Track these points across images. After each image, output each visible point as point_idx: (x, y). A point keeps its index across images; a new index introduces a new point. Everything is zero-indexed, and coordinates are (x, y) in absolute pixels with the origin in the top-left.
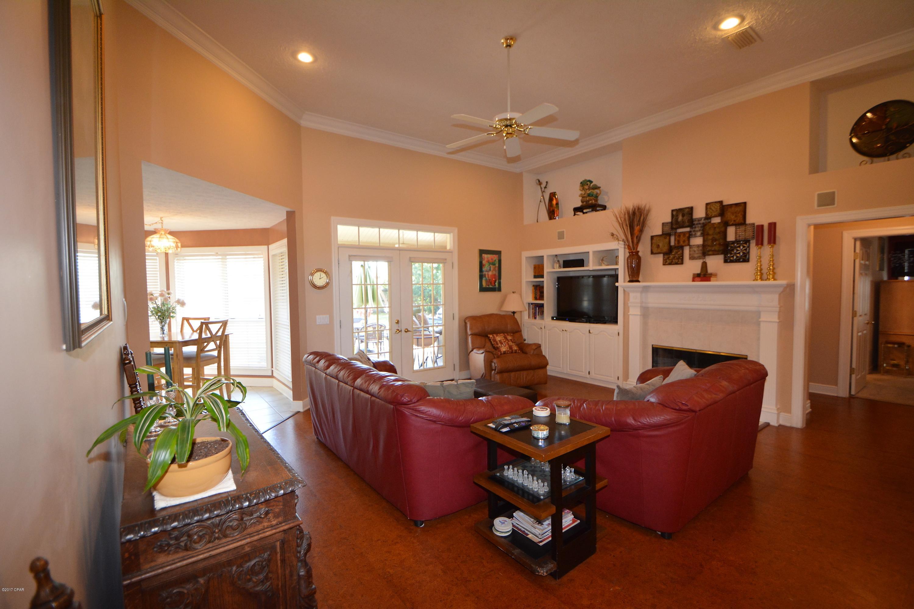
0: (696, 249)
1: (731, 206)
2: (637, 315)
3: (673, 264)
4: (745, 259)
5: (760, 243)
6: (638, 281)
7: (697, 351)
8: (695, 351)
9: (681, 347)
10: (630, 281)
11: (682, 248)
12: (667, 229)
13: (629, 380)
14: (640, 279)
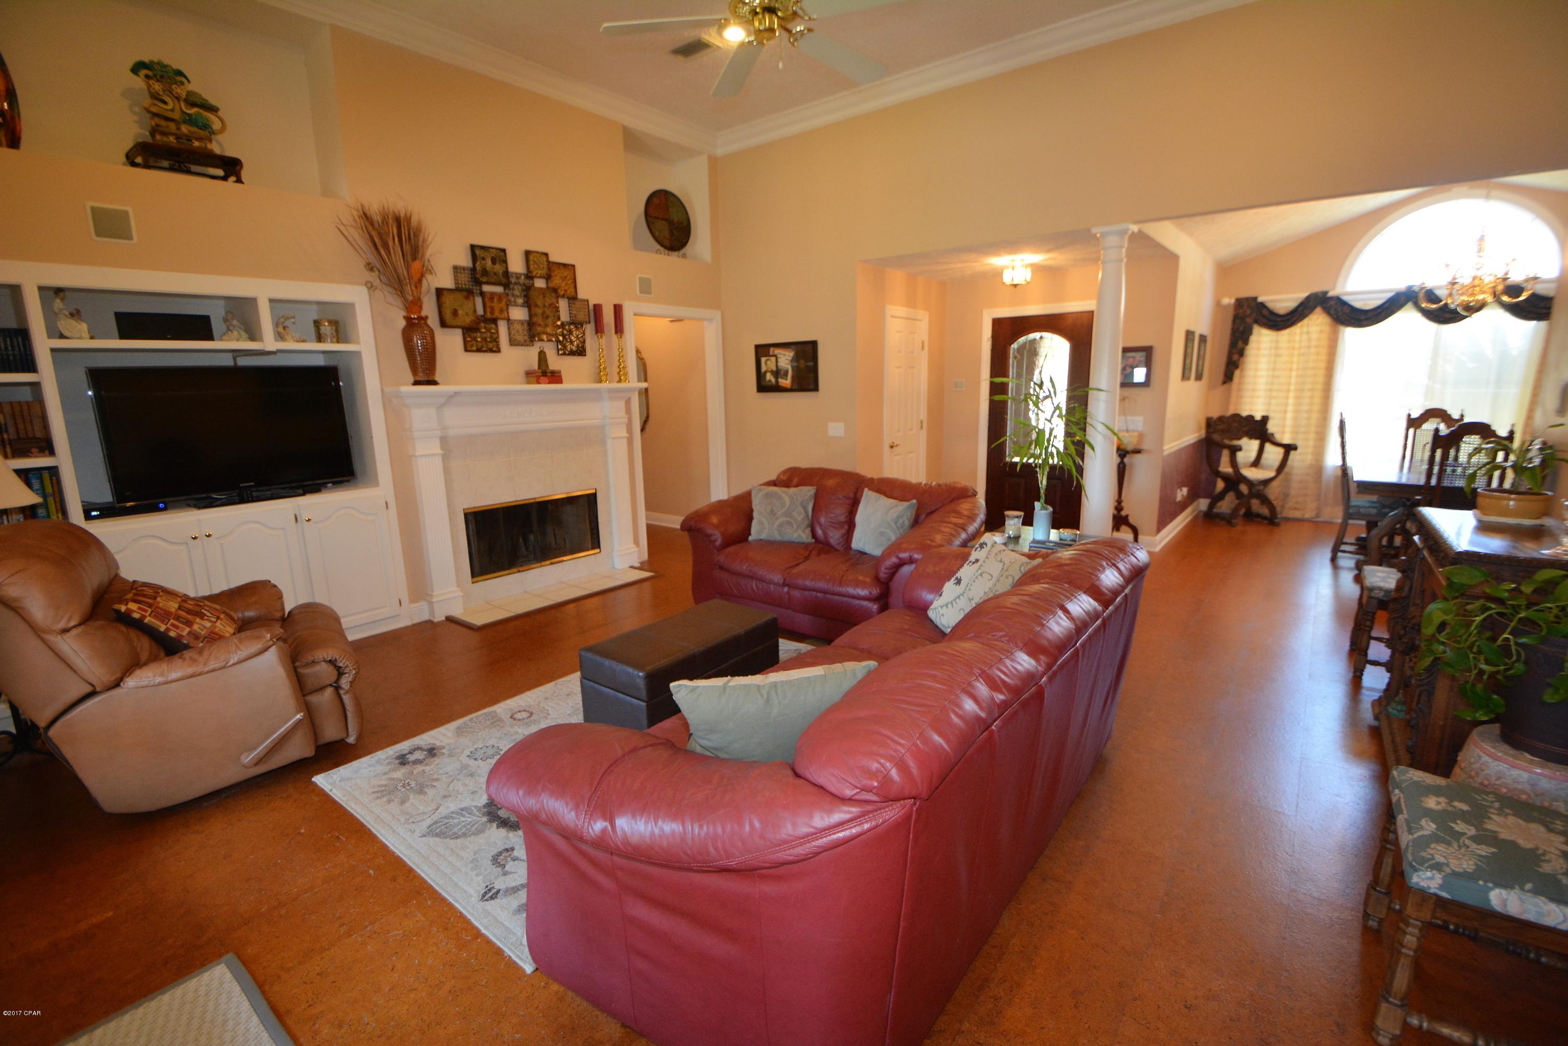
0: (517, 327)
1: (559, 264)
2: (434, 455)
3: (484, 351)
4: (581, 352)
5: (599, 329)
6: (435, 383)
7: (537, 500)
8: (533, 501)
9: (514, 499)
10: (417, 383)
11: (494, 321)
12: (465, 279)
13: (435, 593)
14: (437, 378)
